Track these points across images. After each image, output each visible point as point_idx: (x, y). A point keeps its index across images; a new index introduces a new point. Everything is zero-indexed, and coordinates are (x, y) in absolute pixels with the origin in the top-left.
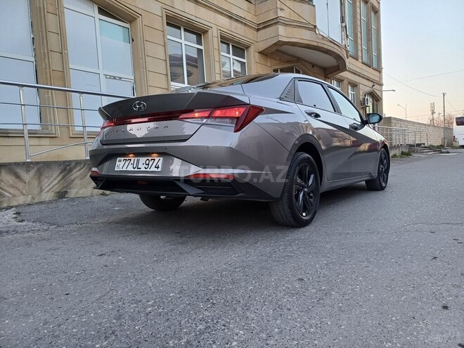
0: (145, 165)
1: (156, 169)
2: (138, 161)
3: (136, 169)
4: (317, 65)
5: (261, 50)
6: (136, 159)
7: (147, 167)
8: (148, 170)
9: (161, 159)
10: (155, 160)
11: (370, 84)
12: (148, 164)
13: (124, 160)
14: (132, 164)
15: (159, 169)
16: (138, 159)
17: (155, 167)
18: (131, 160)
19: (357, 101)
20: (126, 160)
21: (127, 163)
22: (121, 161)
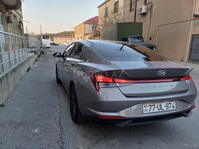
0: (166, 107)
1: (173, 109)
2: (161, 105)
3: (161, 110)
6: (159, 104)
7: (167, 108)
8: (169, 109)
9: (175, 102)
10: (171, 103)
11: (19, 17)
12: (168, 106)
13: (149, 106)
14: (156, 108)
15: (175, 108)
16: (160, 104)
17: (173, 107)
18: (155, 105)
19: (16, 25)
20: (151, 105)
21: (153, 107)
22: (146, 106)
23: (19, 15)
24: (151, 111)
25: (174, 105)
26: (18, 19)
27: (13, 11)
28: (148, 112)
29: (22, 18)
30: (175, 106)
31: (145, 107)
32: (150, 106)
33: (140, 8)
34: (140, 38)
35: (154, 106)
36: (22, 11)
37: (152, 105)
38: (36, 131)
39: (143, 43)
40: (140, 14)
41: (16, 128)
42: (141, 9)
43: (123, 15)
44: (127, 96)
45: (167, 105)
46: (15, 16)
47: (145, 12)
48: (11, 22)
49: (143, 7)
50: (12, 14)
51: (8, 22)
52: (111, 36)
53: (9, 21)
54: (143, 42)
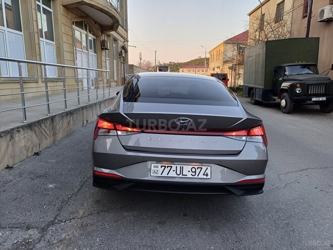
0: (191, 173)
1: (205, 177)
2: (182, 169)
3: (181, 176)
4: (98, 23)
5: (65, 4)
6: (179, 166)
7: (194, 174)
8: (196, 176)
9: (209, 168)
10: (201, 168)
11: (123, 40)
12: (195, 172)
13: (162, 166)
14: (174, 171)
15: (209, 177)
16: (182, 166)
17: (204, 175)
18: (171, 167)
19: (117, 52)
20: (165, 167)
21: (167, 170)
22: (157, 167)
23: (122, 37)
24: (165, 174)
25: (208, 172)
26: (121, 44)
27: (113, 33)
28: (160, 175)
29: (128, 41)
30: (209, 174)
31: (154, 167)
32: (163, 168)
33: (320, 10)
34: (312, 67)
35: (169, 168)
36: (127, 32)
37: (167, 165)
38: (51, 186)
39: (317, 76)
40: (320, 21)
41: (33, 179)
42: (323, 12)
43: (290, 26)
44: (127, 149)
45: (194, 170)
46: (115, 40)
47: (331, 18)
48: (106, 49)
49: (326, 7)
50: (111, 37)
51: (102, 49)
52: (256, 64)
53: (103, 47)
54: (317, 73)
